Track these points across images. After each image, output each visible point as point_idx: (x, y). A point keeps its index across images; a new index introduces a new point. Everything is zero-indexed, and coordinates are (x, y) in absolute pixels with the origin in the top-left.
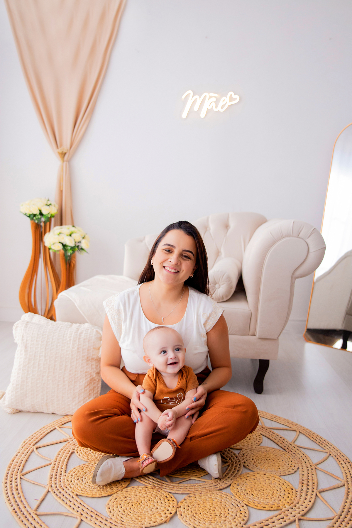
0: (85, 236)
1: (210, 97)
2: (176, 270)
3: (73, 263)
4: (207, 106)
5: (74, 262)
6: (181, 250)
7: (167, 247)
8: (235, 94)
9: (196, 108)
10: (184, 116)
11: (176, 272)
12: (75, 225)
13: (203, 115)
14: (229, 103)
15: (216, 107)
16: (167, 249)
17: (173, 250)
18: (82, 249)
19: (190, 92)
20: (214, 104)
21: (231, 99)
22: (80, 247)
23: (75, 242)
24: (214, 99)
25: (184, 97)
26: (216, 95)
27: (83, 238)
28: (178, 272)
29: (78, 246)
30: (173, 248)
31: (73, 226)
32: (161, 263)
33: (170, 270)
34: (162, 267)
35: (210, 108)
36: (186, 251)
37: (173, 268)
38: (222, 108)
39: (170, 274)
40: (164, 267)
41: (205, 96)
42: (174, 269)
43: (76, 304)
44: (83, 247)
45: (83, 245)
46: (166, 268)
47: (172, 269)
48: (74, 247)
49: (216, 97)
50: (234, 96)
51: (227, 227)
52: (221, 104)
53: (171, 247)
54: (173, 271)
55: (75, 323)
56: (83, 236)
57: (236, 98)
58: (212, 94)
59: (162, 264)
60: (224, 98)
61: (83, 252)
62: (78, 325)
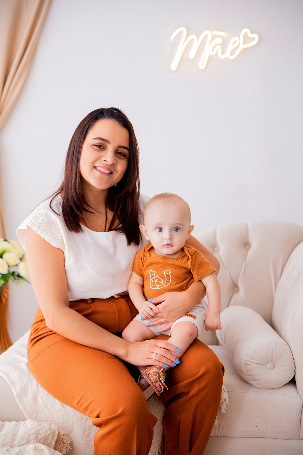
0: (23, 256)
1: (214, 37)
2: (110, 170)
3: (4, 297)
4: (208, 51)
5: (6, 295)
6: (117, 146)
7: (98, 142)
8: (252, 33)
9: (192, 55)
10: (174, 66)
11: (110, 173)
12: (7, 238)
13: (202, 66)
14: (242, 47)
15: (223, 53)
16: (98, 144)
17: (107, 146)
18: (19, 276)
19: (183, 29)
20: (219, 47)
21: (247, 39)
22: (16, 274)
23: (9, 266)
24: (219, 41)
25: (173, 37)
26: (223, 34)
27: (21, 259)
28: (112, 173)
29: (13, 273)
30: (107, 143)
31: (5, 240)
32: (91, 163)
33: (104, 171)
34: (93, 167)
35: (213, 54)
36: (122, 148)
37: (108, 168)
38: (232, 54)
39: (102, 175)
40: (95, 167)
41: (206, 36)
42: (109, 170)
43: (13, 391)
44: (21, 274)
45: (21, 271)
46: (97, 168)
47: (106, 170)
48: (6, 274)
49: (222, 37)
50: (250, 35)
51: (246, 245)
52: (230, 48)
53: (105, 142)
54: (107, 171)
55: (8, 421)
56: (21, 256)
57: (254, 38)
58: (215, 33)
59: (93, 164)
60: (235, 38)
61: (21, 281)
62: (14, 423)
